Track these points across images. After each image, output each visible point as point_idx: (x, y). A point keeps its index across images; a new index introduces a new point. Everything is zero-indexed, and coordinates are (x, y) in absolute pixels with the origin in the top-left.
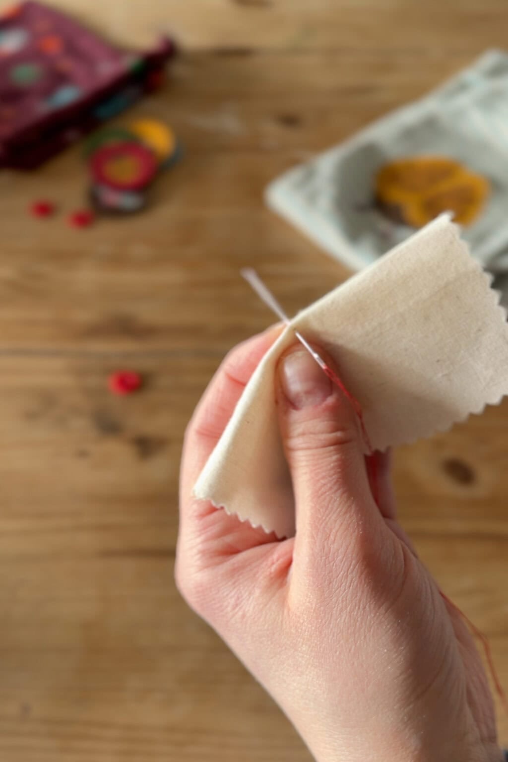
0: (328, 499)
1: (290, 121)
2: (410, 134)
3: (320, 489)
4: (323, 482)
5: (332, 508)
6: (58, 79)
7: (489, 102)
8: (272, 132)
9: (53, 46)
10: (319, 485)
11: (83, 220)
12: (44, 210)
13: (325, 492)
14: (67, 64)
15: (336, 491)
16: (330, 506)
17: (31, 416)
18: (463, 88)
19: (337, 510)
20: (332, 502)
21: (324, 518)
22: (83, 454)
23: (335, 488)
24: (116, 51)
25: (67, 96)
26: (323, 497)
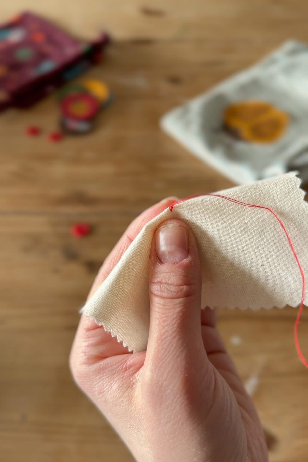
0: (168, 343)
1: (175, 80)
2: (244, 88)
3: (164, 334)
4: (166, 328)
5: (169, 352)
6: (42, 56)
7: (289, 70)
8: (165, 87)
9: (39, 38)
10: (163, 331)
11: (57, 137)
12: (34, 132)
13: (167, 338)
14: (48, 49)
15: (174, 337)
16: (168, 349)
17: (26, 250)
18: (274, 62)
19: (172, 353)
20: (170, 346)
21: (162, 358)
22: (56, 271)
23: (174, 335)
24: (75, 41)
25: (47, 67)
26: (164, 341)
